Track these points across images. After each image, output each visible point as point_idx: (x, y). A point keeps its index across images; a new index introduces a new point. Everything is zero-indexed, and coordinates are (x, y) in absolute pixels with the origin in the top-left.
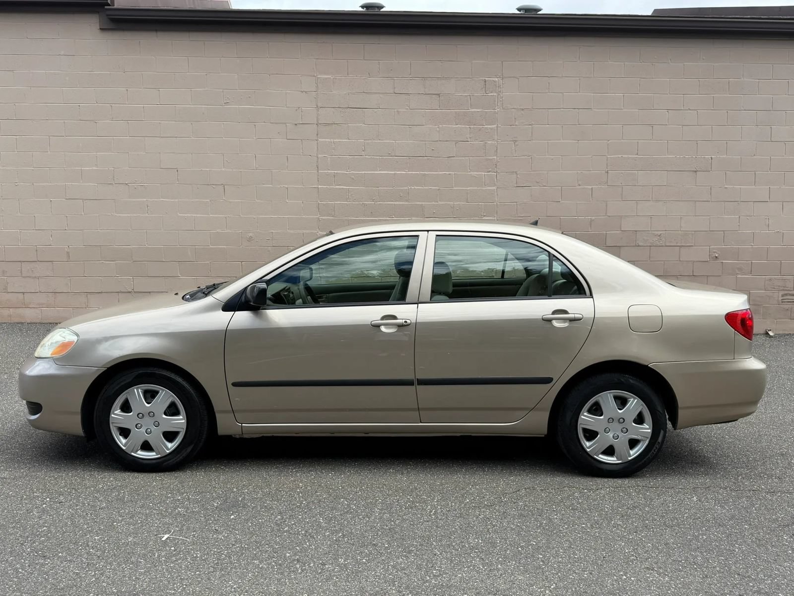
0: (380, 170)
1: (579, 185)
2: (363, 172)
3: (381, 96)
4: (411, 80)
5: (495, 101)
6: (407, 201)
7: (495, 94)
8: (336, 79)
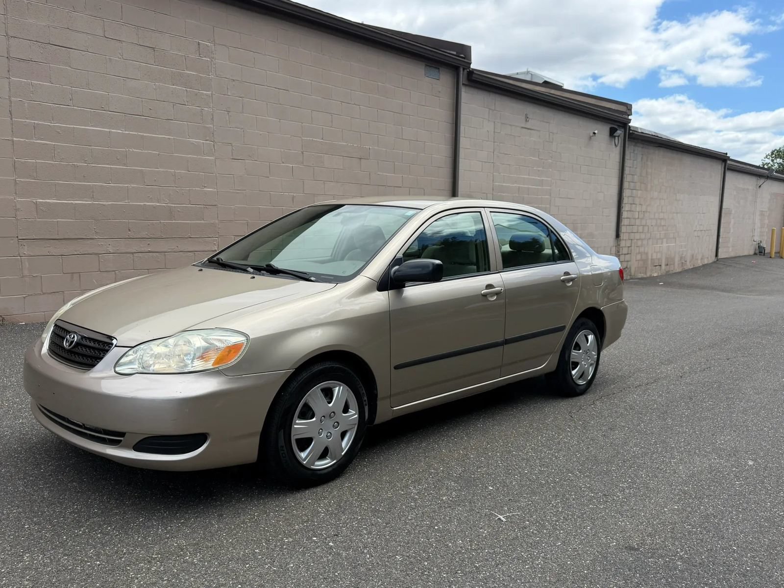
0: (92, 126)
1: (283, 163)
2: (72, 126)
3: (90, 37)
4: (123, 25)
5: (208, 67)
6: (125, 165)
7: (209, 59)
8: (31, 4)
